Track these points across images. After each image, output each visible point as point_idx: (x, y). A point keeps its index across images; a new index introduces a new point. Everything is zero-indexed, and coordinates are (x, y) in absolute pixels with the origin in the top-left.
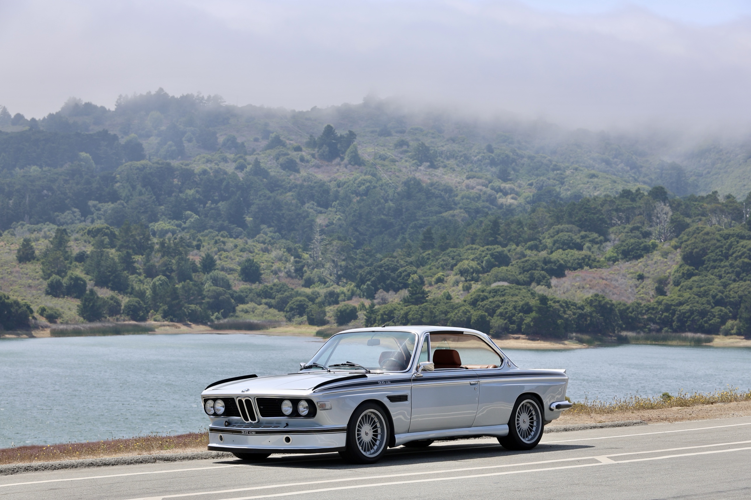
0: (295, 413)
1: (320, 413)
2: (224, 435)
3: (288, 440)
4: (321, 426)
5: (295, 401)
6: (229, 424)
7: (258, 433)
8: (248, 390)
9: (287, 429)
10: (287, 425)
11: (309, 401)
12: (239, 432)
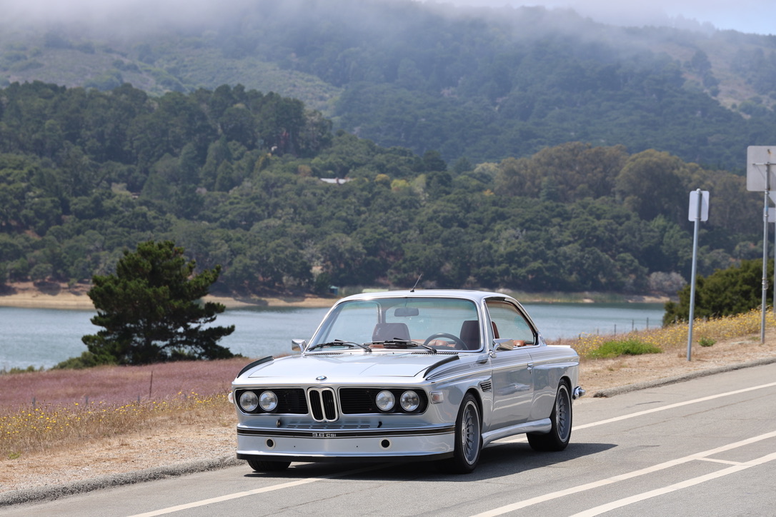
0: (398, 408)
1: (432, 407)
2: (275, 439)
3: (385, 444)
4: (430, 424)
5: (397, 392)
6: (281, 423)
7: (339, 435)
8: (325, 378)
9: (381, 429)
10: (380, 424)
11: (420, 392)
12: (309, 435)
